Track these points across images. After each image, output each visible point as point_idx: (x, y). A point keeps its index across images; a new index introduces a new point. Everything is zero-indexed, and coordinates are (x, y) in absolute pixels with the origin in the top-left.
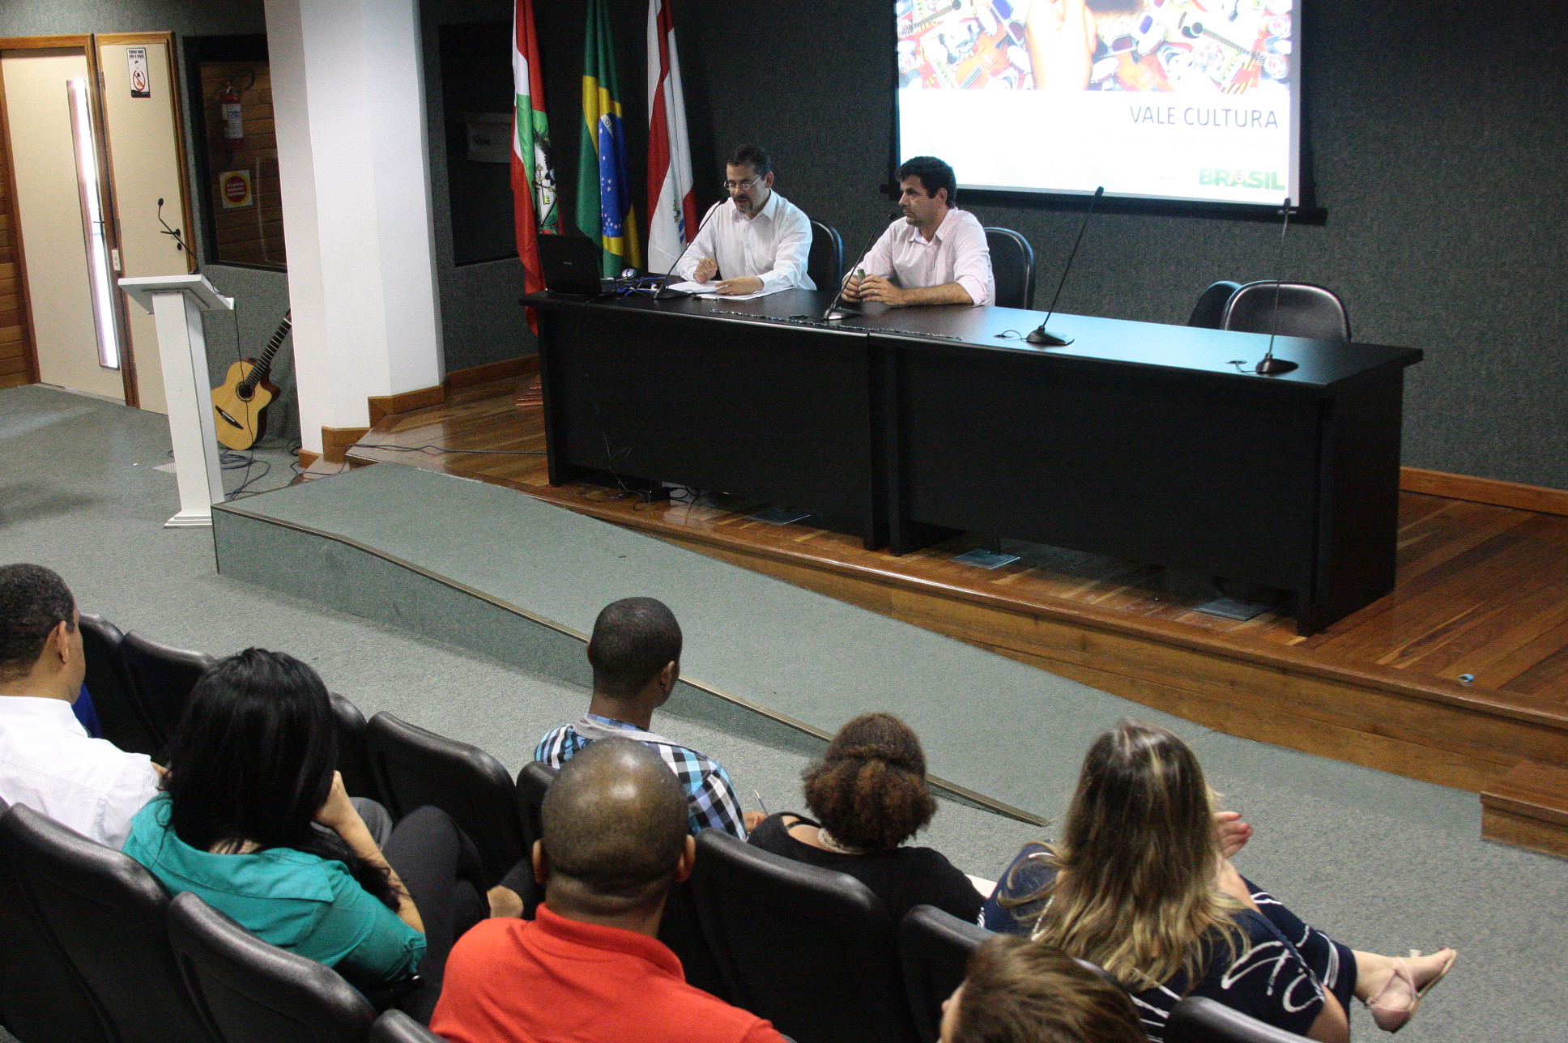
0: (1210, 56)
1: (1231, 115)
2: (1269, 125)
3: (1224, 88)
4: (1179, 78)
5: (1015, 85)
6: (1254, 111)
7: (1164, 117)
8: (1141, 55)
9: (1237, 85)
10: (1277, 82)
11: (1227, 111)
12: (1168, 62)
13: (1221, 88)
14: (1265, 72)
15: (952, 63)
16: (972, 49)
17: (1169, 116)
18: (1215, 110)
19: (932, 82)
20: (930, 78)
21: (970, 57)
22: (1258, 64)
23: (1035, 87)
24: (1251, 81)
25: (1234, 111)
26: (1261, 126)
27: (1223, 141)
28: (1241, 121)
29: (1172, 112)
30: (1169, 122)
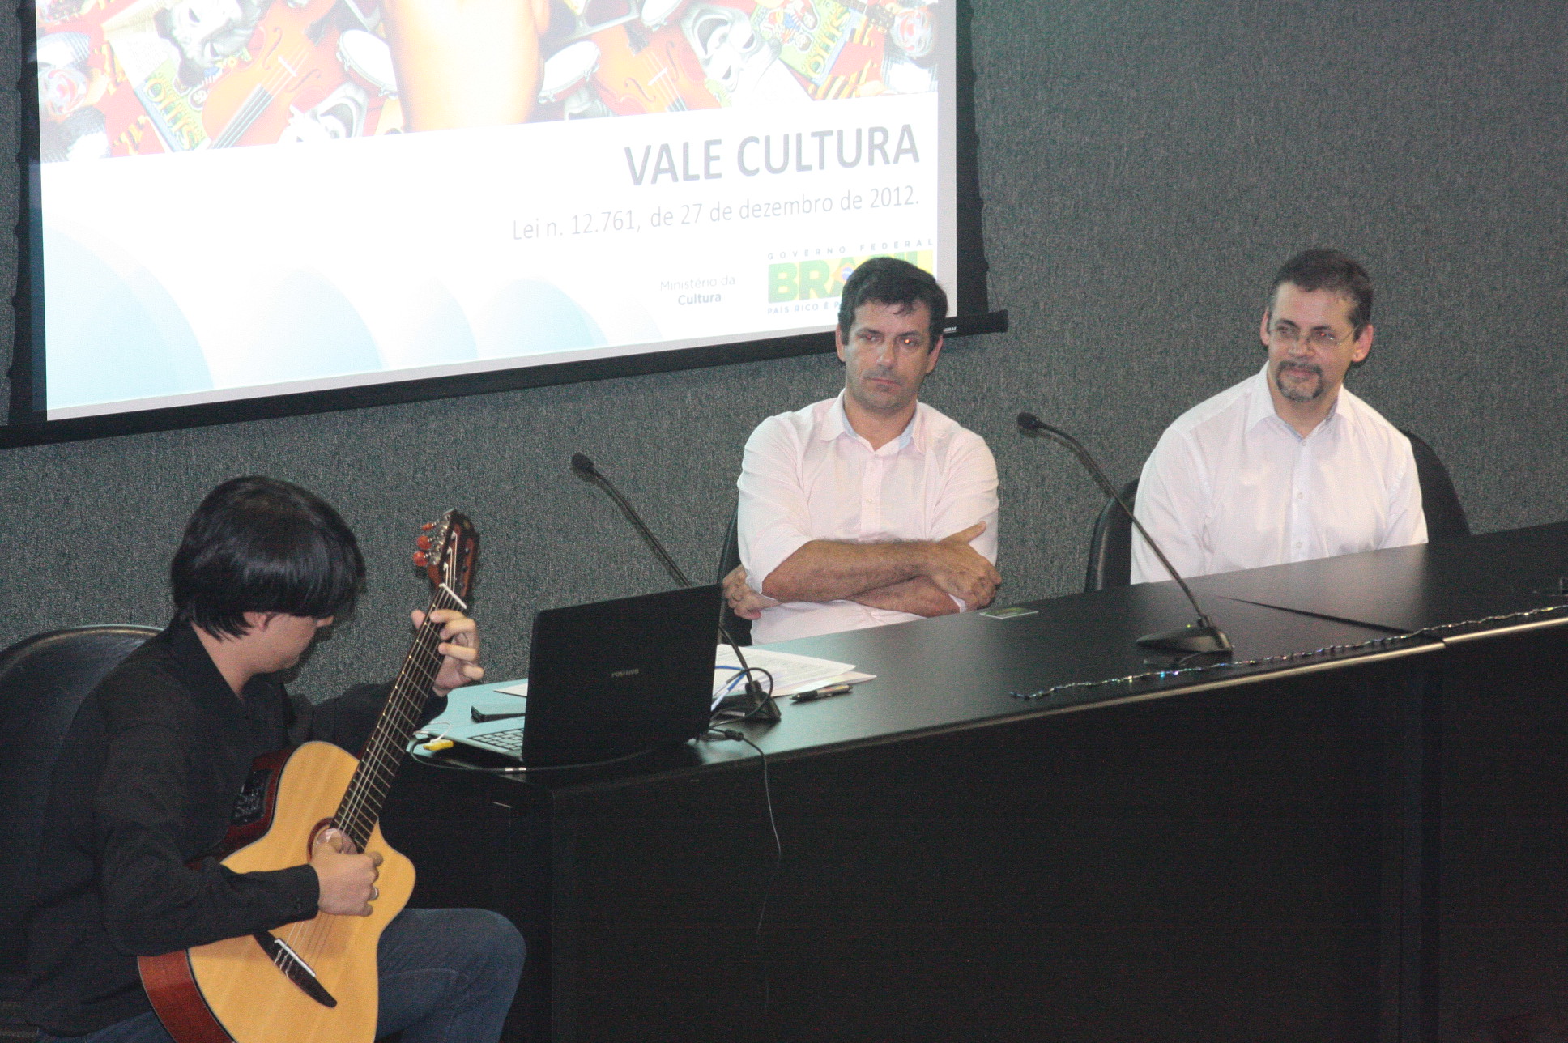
0: (788, 22)
1: (831, 143)
2: (902, 157)
3: (817, 87)
4: (727, 75)
5: (359, 126)
6: (872, 131)
7: (697, 166)
8: (649, 29)
9: (841, 78)
10: (913, 66)
11: (823, 135)
12: (704, 44)
13: (811, 88)
14: (893, 47)
15: (193, 85)
16: (247, 44)
17: (708, 159)
18: (799, 137)
19: (138, 135)
20: (133, 128)
21: (242, 64)
22: (880, 29)
23: (408, 128)
24: (868, 67)
25: (835, 135)
26: (887, 161)
27: (816, 201)
28: (849, 155)
29: (714, 150)
30: (708, 175)
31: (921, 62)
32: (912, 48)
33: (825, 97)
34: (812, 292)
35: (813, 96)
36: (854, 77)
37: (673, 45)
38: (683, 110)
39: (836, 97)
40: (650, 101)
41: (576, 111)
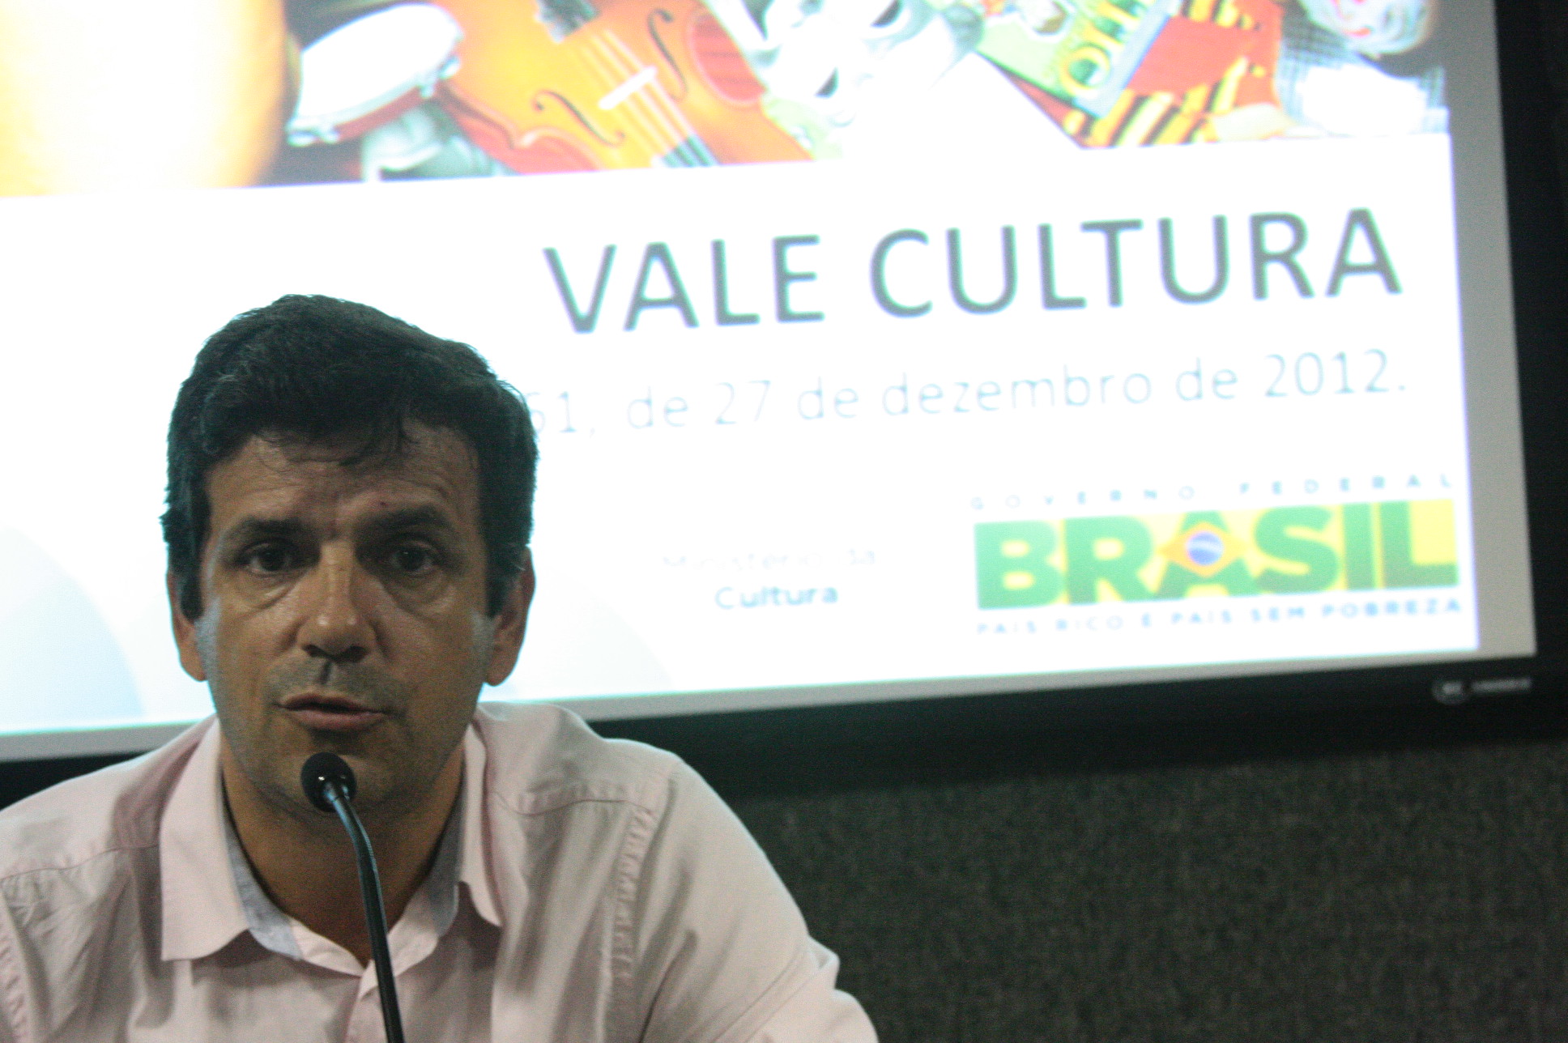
1: (1137, 250)
2: (1348, 282)
3: (1090, 120)
4: (828, 89)
6: (1258, 223)
7: (751, 290)
9: (1159, 102)
11: (1111, 230)
12: (758, 16)
13: (1074, 121)
14: (1313, 28)
17: (783, 277)
18: (1044, 233)
24: (1237, 70)
25: (1149, 236)
26: (1304, 289)
27: (1104, 380)
28: (1195, 273)
29: (795, 259)
30: (784, 315)
31: (1394, 65)
32: (1364, 32)
33: (1115, 138)
34: (1104, 588)
35: (1082, 136)
36: (1196, 98)
37: (666, 18)
38: (703, 163)
39: (1151, 139)
40: (605, 143)
41: (399, 164)
